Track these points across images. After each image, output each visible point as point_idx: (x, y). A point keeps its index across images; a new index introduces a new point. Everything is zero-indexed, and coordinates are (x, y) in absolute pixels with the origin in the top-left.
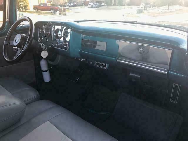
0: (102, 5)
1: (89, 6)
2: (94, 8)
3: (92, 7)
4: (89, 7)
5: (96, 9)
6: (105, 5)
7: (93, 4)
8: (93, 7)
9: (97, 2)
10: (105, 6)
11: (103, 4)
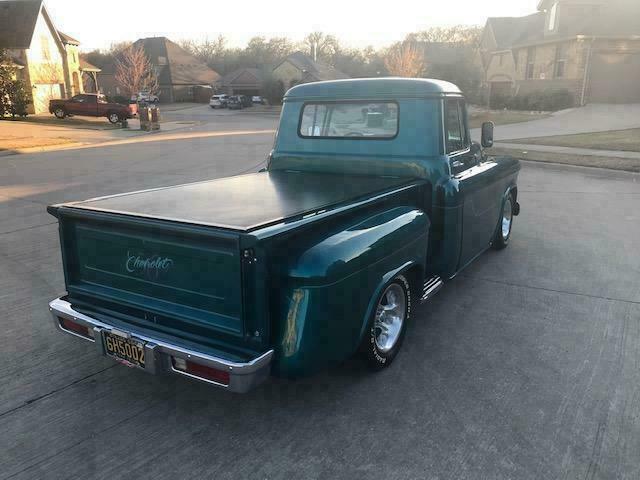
0: (256, 102)
1: (214, 102)
2: (231, 108)
3: (223, 106)
4: (213, 107)
5: (237, 111)
6: (264, 100)
7: (225, 97)
8: (226, 107)
9: (236, 92)
10: (262, 103)
11: (256, 98)
